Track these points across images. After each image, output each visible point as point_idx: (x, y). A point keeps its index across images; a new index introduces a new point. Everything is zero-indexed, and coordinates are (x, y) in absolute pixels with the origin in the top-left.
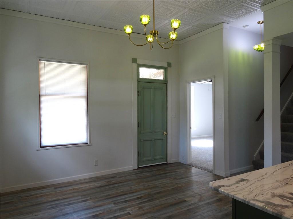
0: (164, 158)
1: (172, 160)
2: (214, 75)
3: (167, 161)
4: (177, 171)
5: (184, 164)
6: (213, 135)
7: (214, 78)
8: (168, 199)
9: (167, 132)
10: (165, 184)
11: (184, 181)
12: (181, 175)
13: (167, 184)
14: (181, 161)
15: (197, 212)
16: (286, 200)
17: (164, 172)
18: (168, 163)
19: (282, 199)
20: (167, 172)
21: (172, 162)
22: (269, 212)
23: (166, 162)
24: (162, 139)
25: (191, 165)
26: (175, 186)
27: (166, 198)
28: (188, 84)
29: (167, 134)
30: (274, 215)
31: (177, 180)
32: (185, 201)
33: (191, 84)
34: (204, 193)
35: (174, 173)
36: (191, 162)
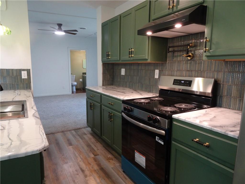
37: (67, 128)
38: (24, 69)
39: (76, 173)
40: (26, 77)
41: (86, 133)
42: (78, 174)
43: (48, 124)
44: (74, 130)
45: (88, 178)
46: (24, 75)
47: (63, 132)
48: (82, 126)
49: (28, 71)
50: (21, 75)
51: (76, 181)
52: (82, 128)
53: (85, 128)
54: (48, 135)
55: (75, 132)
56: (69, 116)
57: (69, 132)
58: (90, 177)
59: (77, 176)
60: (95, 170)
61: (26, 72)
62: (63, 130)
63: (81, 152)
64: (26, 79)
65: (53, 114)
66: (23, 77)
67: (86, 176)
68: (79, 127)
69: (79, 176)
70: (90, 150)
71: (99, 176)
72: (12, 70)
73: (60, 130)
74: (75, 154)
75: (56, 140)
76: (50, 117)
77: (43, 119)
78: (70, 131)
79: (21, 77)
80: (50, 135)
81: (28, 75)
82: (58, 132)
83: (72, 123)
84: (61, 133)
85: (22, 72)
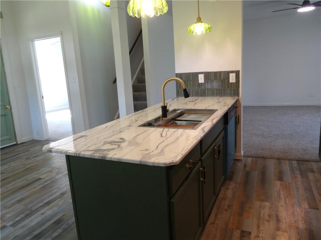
0: (11, 138)
1: (23, 139)
2: (61, 31)
3: (16, 141)
4: (31, 150)
5: (41, 141)
6: (70, 106)
7: (62, 35)
8: (16, 183)
9: (10, 105)
10: (14, 168)
11: (39, 159)
12: (35, 153)
13: (15, 167)
14: (36, 138)
15: (54, 186)
16: (114, 144)
17: (12, 155)
18: (18, 143)
19: (111, 144)
20: (18, 153)
21: (24, 142)
22: (96, 158)
23: (15, 143)
24: (5, 115)
25: (49, 140)
26: (27, 167)
27: (14, 183)
28: (31, 43)
29: (11, 108)
30: (100, 158)
31: (31, 159)
32: (40, 179)
33: (35, 42)
34: (62, 166)
35: (26, 153)
36: (48, 138)
37: (288, 156)
38: (233, 71)
39: (267, 218)
40: (234, 81)
41: (315, 170)
42: (268, 221)
43: (264, 144)
44: (296, 161)
45: (280, 233)
46: (232, 78)
47: (279, 159)
48: (314, 158)
49: (237, 73)
50: (229, 79)
51: (261, 228)
52: (312, 161)
53: (318, 162)
54: (256, 158)
55: (298, 164)
56: (300, 138)
57: (287, 162)
58: (285, 233)
59: (267, 223)
60: (297, 228)
61: (234, 74)
62: (280, 157)
63: (290, 194)
64: (234, 83)
65: (277, 133)
66: (231, 81)
67: (278, 229)
68: (307, 157)
69: (270, 224)
70: (307, 197)
71: (299, 238)
72: (220, 72)
73: (276, 156)
74: (280, 194)
75: (264, 167)
76: (272, 136)
77: (261, 136)
78: (291, 161)
79: (229, 81)
80: (260, 158)
81: (236, 78)
82: (272, 158)
83: (299, 150)
84: (276, 160)
85: (231, 74)
